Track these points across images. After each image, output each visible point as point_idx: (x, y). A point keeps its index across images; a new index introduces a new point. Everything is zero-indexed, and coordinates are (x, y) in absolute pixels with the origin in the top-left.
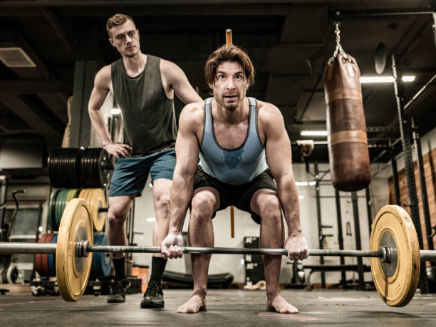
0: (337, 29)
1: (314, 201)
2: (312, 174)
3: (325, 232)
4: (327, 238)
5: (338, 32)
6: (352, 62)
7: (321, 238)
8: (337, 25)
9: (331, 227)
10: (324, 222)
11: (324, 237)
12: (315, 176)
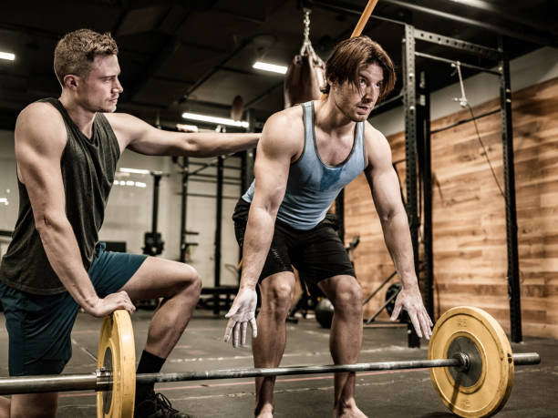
0: (307, 18)
1: (179, 198)
2: (179, 165)
3: (189, 239)
4: (191, 248)
5: (307, 22)
6: (322, 67)
7: (184, 246)
8: (308, 13)
9: (196, 234)
10: (188, 228)
11: (187, 245)
12: (183, 167)
